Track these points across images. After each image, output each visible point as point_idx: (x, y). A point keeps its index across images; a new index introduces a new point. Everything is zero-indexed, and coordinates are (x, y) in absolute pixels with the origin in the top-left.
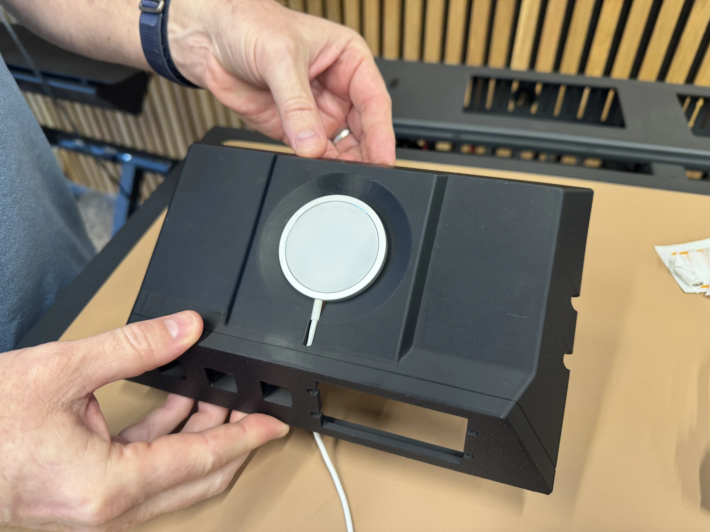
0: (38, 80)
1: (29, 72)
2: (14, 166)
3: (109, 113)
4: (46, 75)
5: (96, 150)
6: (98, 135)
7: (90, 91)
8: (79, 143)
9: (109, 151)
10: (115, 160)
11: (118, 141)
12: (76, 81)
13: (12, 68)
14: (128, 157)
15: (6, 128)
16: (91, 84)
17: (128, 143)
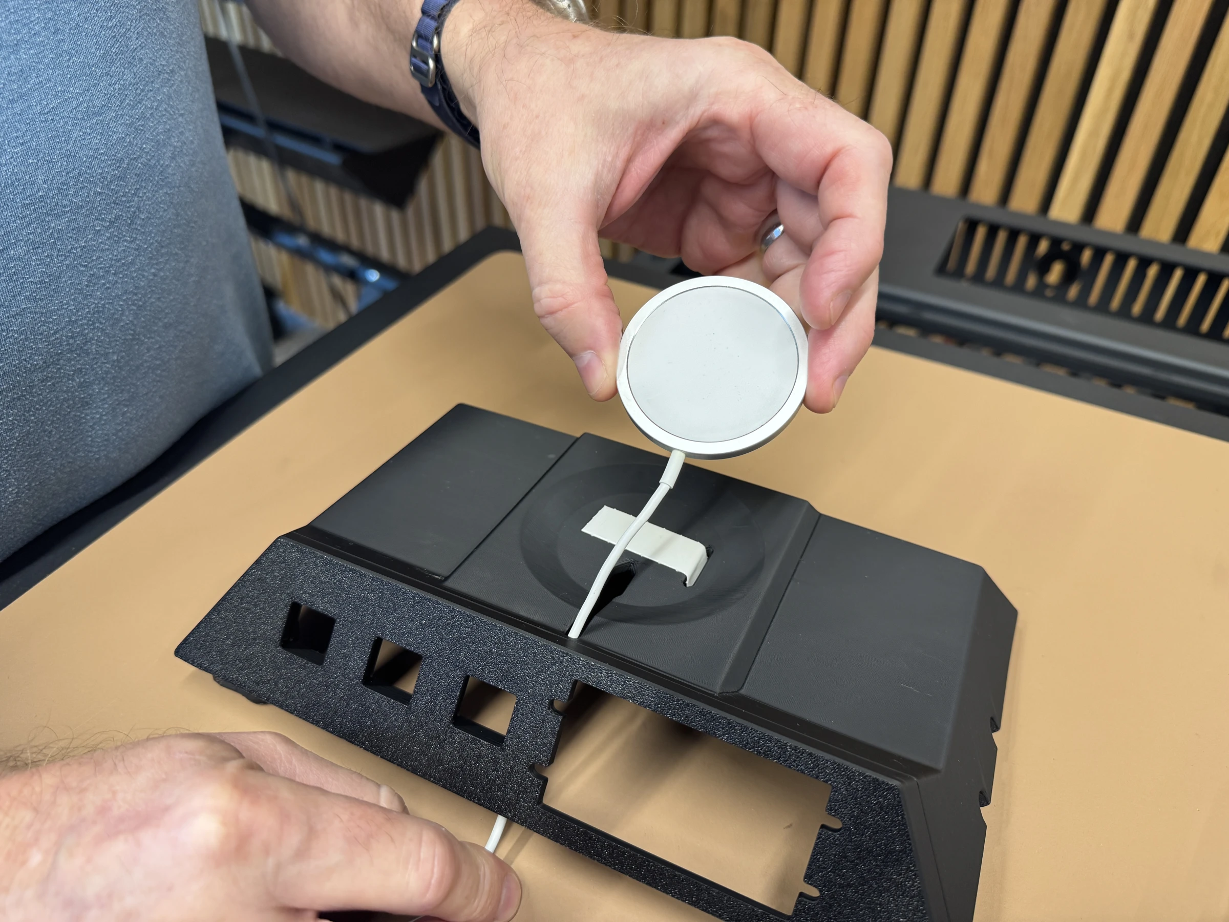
0: (259, 132)
1: (249, 117)
2: (193, 279)
3: (363, 203)
4: (273, 126)
5: (326, 256)
6: (340, 236)
7: (332, 159)
8: (302, 241)
9: (347, 260)
10: (352, 275)
11: (370, 249)
12: (314, 140)
13: (222, 108)
14: (373, 276)
15: (196, 214)
16: (338, 148)
17: (385, 255)
